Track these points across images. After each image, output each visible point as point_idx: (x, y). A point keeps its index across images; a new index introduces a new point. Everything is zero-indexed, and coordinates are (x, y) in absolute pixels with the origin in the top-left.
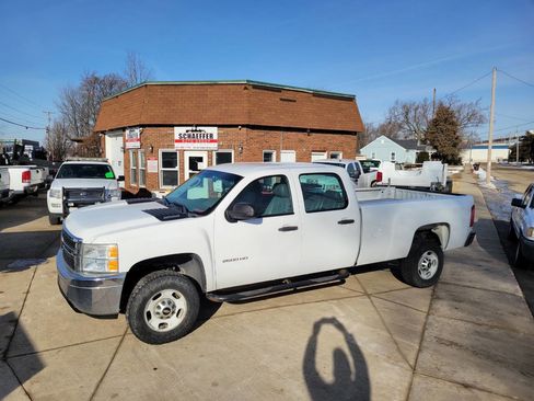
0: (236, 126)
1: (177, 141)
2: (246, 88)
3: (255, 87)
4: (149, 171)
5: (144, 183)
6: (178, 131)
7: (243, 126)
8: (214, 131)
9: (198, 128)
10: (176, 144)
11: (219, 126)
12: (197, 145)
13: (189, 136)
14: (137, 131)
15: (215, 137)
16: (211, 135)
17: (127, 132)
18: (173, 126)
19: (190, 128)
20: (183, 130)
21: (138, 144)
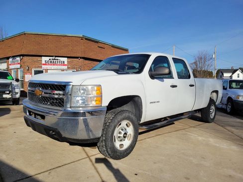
0: (77, 58)
1: (44, 64)
2: (82, 39)
3: (86, 39)
4: (26, 81)
5: (23, 87)
6: (44, 59)
7: (81, 58)
8: (65, 60)
9: (56, 58)
10: (43, 66)
11: (68, 57)
12: (55, 67)
13: (51, 62)
14: (18, 59)
15: (66, 63)
16: (64, 62)
17: (11, 60)
18: (41, 56)
19: (51, 58)
20: (47, 59)
21: (19, 66)
